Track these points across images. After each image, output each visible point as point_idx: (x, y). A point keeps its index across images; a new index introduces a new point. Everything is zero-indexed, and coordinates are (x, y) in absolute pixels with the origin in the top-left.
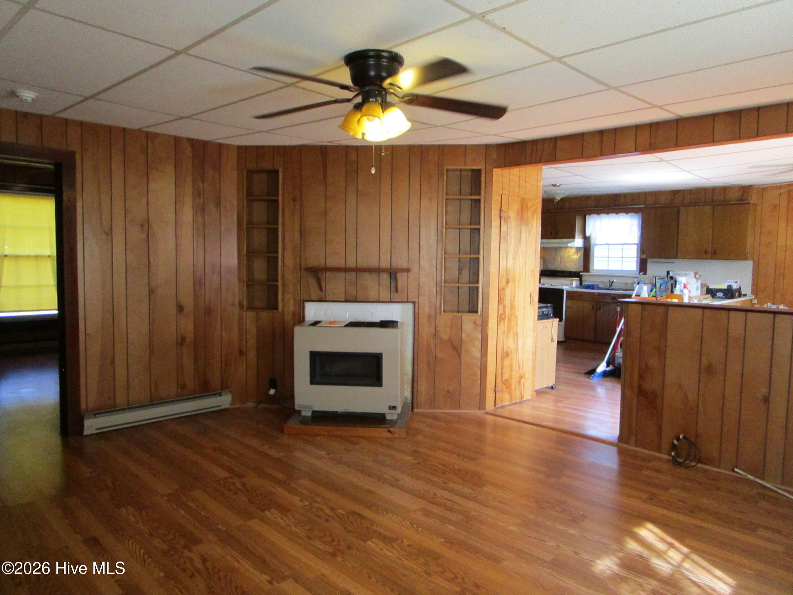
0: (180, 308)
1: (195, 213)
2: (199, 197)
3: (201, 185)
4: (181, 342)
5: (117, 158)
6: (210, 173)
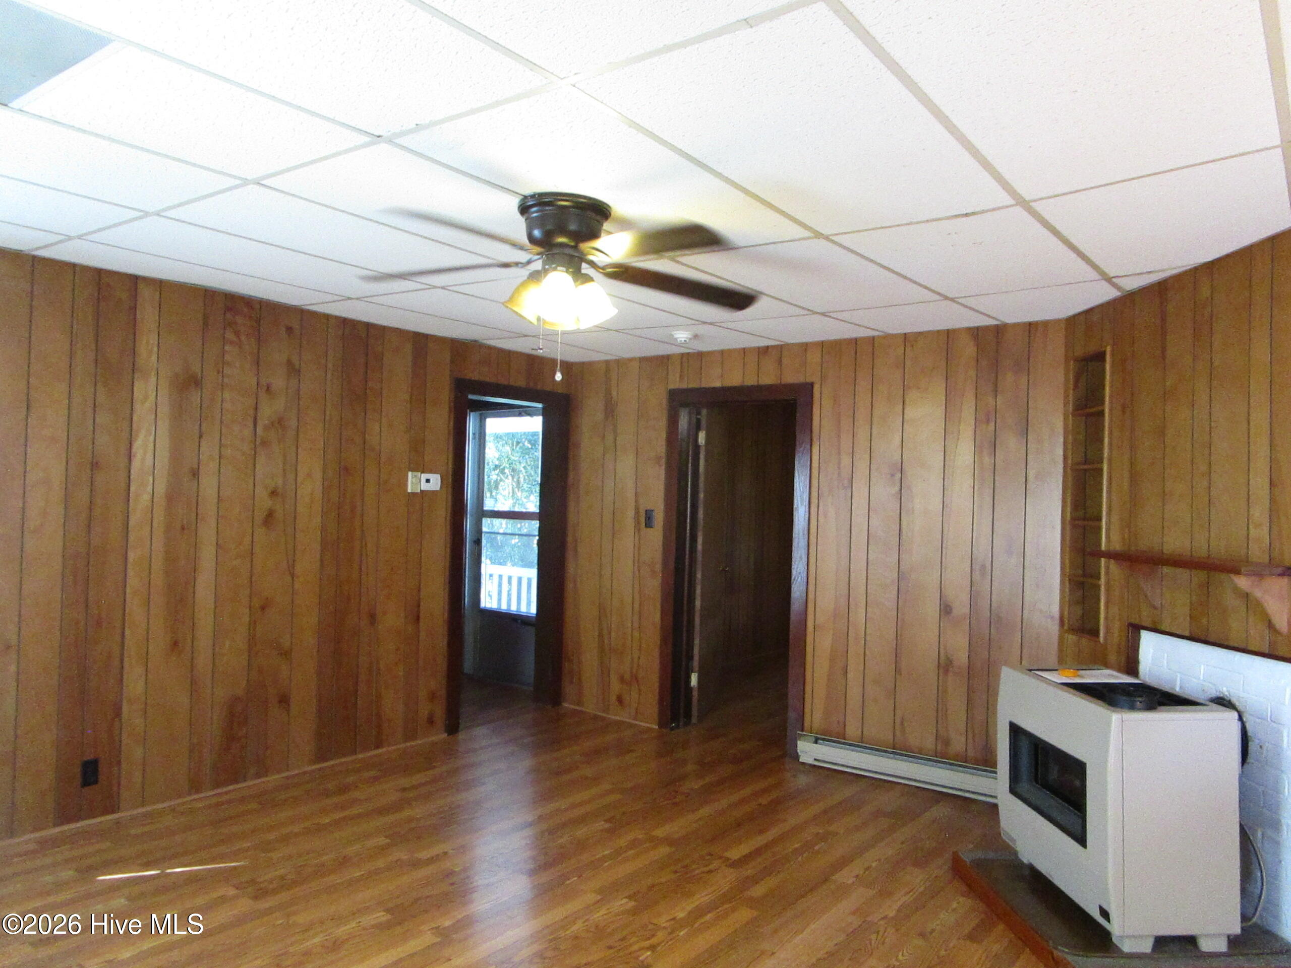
0: (946, 609)
1: (978, 449)
2: (988, 421)
3: (991, 400)
4: (945, 666)
5: (863, 385)
6: (1008, 379)
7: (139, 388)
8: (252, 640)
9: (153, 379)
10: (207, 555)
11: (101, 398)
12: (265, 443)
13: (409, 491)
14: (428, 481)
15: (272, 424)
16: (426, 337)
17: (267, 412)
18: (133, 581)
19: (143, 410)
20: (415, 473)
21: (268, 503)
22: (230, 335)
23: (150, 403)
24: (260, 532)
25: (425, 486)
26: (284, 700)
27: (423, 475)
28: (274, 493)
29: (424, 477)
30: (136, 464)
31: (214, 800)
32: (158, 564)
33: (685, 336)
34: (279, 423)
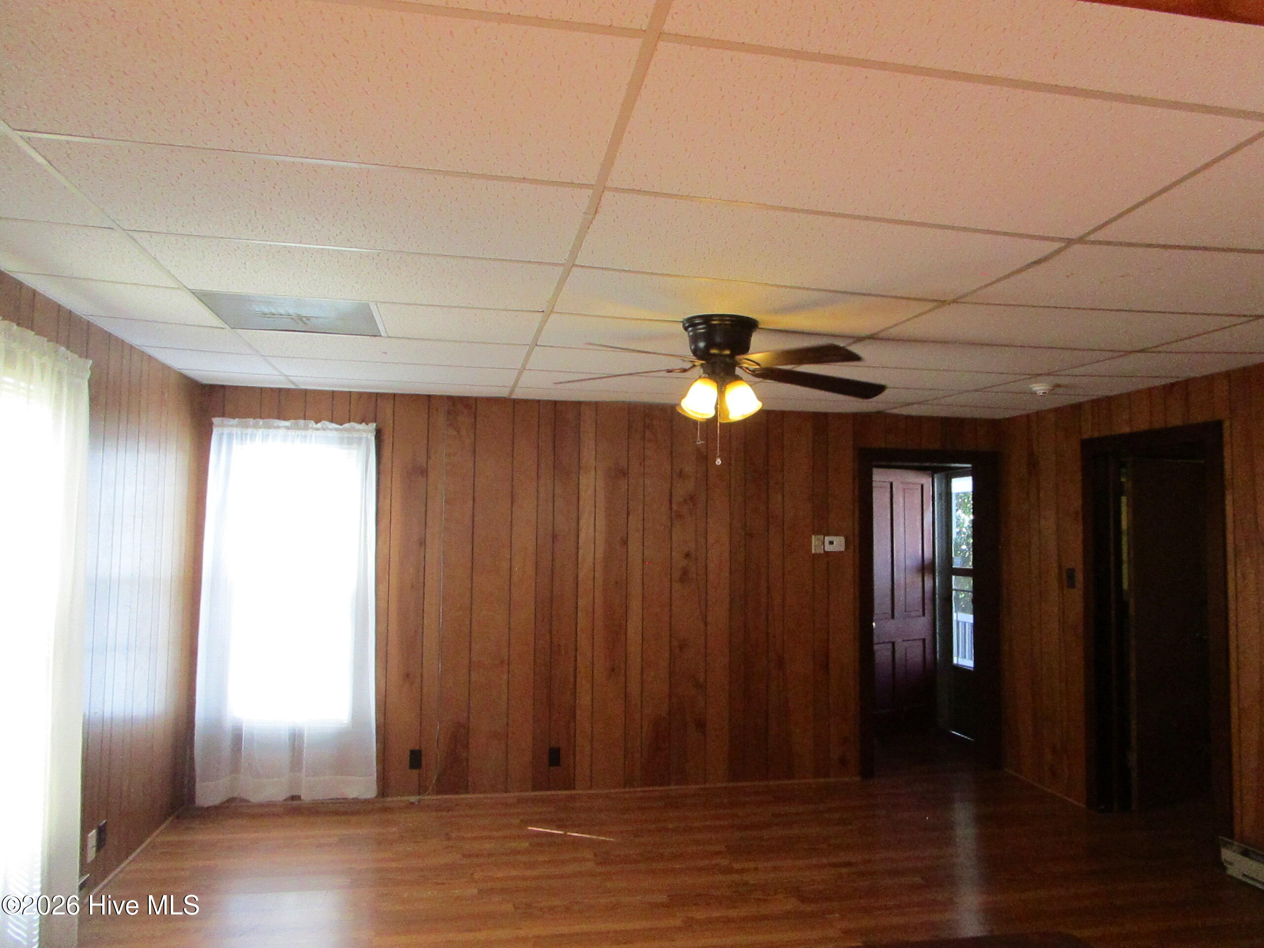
7: (583, 481)
8: (671, 674)
9: (593, 473)
10: (635, 605)
11: (558, 491)
12: (680, 516)
13: (813, 551)
14: (831, 543)
15: (685, 500)
16: (825, 415)
17: (681, 490)
18: (583, 621)
19: (586, 494)
20: (819, 537)
21: (683, 563)
22: (648, 434)
23: (591, 492)
24: (677, 586)
25: (828, 548)
26: (701, 725)
27: (826, 538)
28: (687, 555)
29: (828, 539)
30: (582, 535)
31: (641, 794)
32: (599, 612)
33: (1043, 388)
34: (692, 498)
